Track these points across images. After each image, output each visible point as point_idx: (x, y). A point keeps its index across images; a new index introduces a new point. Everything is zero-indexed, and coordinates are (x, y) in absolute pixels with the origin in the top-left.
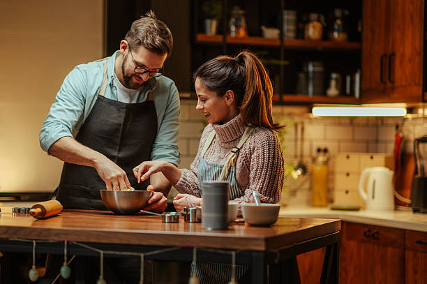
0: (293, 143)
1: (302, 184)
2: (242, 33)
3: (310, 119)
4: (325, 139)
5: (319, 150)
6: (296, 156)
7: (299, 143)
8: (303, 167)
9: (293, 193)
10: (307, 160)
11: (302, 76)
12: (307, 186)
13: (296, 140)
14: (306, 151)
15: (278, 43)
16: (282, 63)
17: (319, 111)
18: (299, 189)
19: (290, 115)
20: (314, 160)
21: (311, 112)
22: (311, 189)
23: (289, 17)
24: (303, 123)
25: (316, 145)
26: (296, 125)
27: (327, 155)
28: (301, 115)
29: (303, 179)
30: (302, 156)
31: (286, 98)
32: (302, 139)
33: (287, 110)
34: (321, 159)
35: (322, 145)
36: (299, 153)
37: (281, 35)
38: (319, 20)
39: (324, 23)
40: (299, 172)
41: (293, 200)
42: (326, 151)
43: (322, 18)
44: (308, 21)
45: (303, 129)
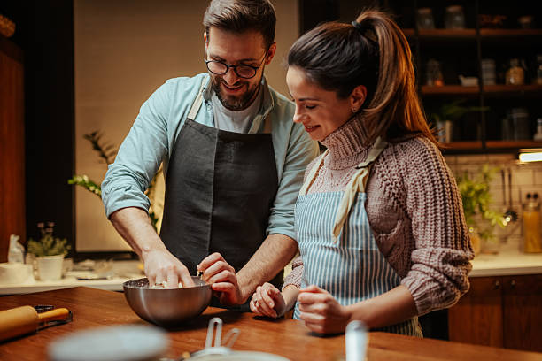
0: (501, 191)
1: (513, 231)
2: (439, 83)
3: (518, 166)
4: (534, 185)
5: (529, 196)
6: (505, 203)
7: (507, 190)
8: (512, 213)
9: (504, 239)
10: (517, 207)
11: (506, 122)
12: (518, 231)
13: (504, 187)
14: (515, 197)
15: (477, 90)
16: (483, 109)
17: (525, 158)
18: (510, 235)
19: (496, 163)
20: (524, 206)
21: (518, 159)
22: (522, 235)
23: (487, 66)
24: (509, 171)
25: (525, 191)
26: (503, 173)
27: (538, 200)
28: (506, 163)
29: (514, 225)
30: (511, 202)
31: (490, 144)
32: (510, 186)
33: (492, 158)
34: (532, 205)
35: (532, 191)
36: (507, 199)
37: (480, 82)
38: (520, 65)
39: (525, 67)
40: (508, 219)
41: (504, 247)
42: (536, 196)
43: (523, 63)
44: (509, 67)
45: (510, 176)
